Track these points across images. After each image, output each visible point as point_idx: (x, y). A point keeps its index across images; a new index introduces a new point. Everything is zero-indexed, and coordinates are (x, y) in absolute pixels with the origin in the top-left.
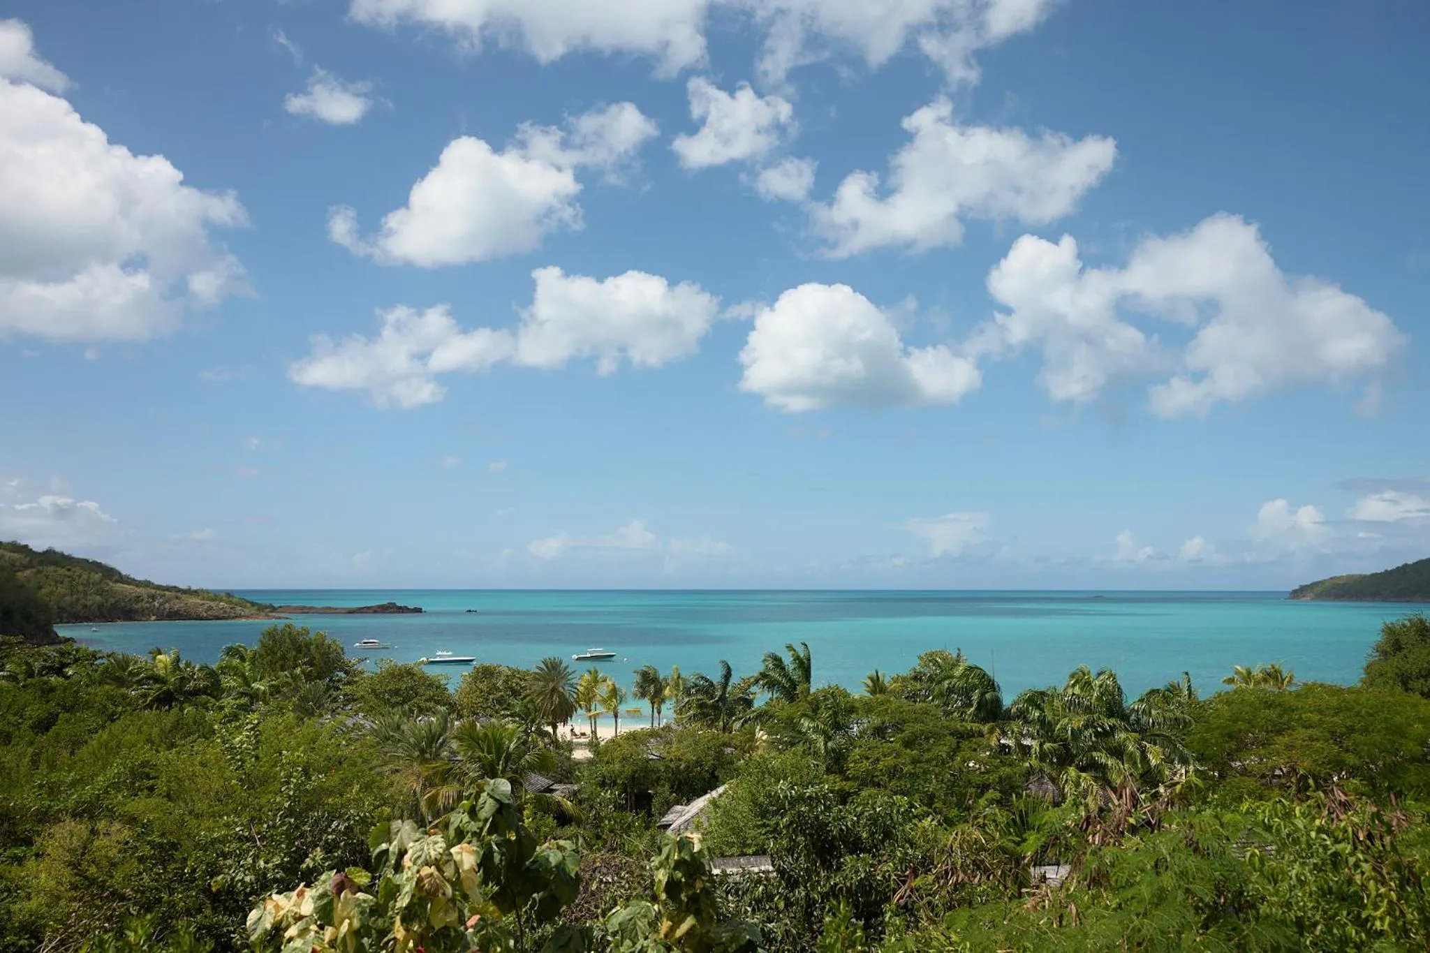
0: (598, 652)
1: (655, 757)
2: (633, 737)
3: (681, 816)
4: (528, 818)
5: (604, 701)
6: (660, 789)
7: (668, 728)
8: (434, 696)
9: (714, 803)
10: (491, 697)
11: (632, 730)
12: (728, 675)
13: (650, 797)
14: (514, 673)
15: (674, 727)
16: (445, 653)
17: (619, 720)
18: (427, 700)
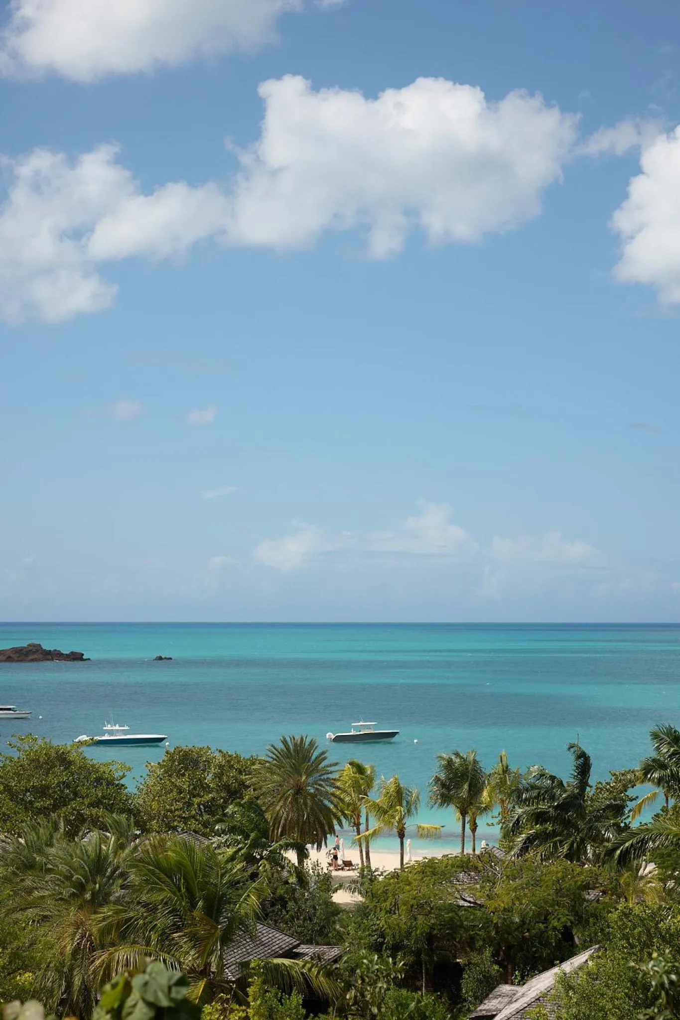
0: (369, 727)
1: (466, 904)
2: (429, 869)
3: (510, 1002)
4: (255, 1000)
5: (382, 811)
6: (475, 958)
7: (488, 857)
8: (103, 797)
9: (565, 982)
10: (196, 800)
11: (429, 857)
12: (584, 767)
13: (458, 970)
14: (230, 762)
15: (499, 854)
16: (117, 727)
17: (407, 842)
18: (92, 805)
